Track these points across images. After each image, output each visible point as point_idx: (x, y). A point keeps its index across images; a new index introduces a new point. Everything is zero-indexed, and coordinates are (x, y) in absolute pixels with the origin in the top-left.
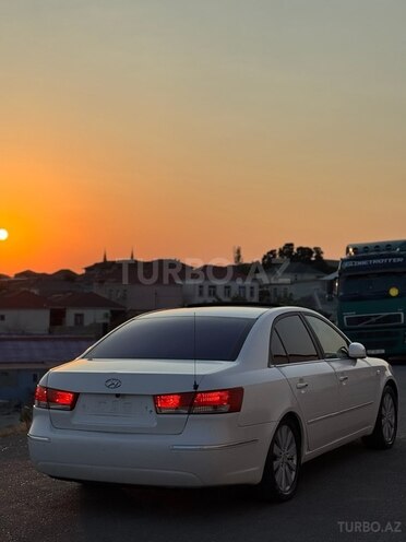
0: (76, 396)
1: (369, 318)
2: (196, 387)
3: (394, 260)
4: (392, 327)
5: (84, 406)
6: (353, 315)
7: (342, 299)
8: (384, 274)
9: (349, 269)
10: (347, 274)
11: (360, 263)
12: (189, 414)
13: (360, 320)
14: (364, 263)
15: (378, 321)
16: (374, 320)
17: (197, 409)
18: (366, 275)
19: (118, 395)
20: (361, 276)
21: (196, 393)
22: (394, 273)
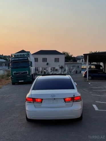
0: (42, 100)
1: (19, 73)
2: (74, 96)
3: (25, 58)
4: (25, 75)
5: (44, 102)
6: (15, 72)
7: (12, 68)
8: (23, 62)
9: (14, 60)
10: (13, 62)
11: (16, 59)
12: (73, 102)
13: (17, 73)
14: (17, 59)
15: (22, 74)
16: (21, 73)
17: (74, 101)
18: (18, 62)
19: (54, 99)
20: (17, 62)
21: (74, 97)
22: (25, 62)
